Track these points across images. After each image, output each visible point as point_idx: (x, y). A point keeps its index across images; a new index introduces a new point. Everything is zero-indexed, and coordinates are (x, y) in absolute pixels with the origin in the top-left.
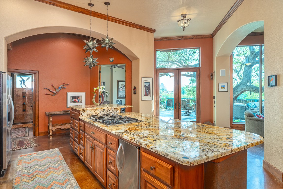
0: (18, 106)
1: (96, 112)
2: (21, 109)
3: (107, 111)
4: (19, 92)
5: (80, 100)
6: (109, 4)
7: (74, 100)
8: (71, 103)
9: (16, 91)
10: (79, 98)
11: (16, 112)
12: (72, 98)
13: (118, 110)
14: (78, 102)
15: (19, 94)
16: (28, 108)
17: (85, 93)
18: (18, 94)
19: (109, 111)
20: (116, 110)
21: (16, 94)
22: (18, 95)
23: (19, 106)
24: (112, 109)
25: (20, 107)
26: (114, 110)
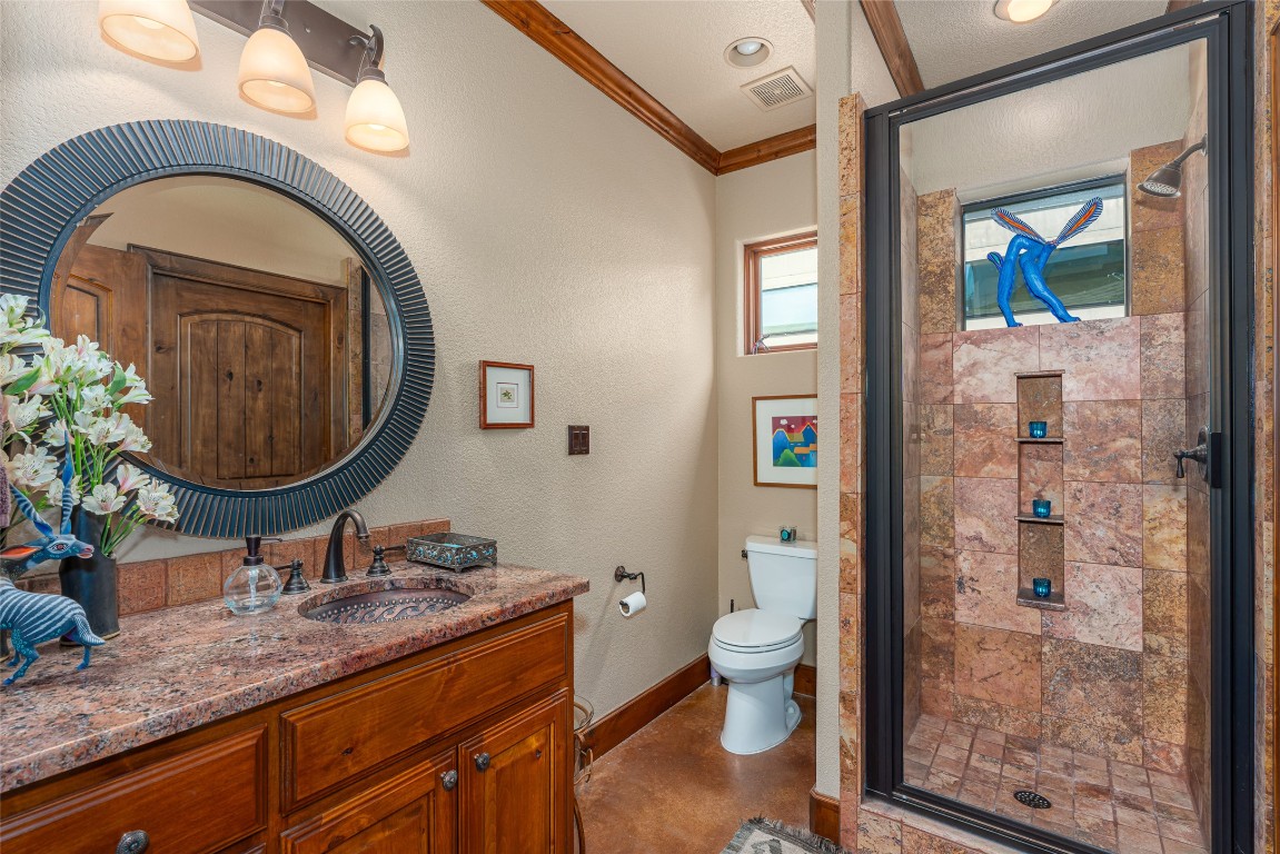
0: (979, 538)
2: (1007, 571)
4: (987, 376)
9: (957, 367)
11: (959, 598)
15: (984, 400)
16: (1092, 569)
18: (968, 403)
21: (958, 400)
22: (978, 408)
23: (985, 537)
25: (991, 549)
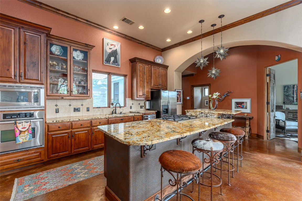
1: (196, 113)
3: (205, 114)
5: (245, 107)
6: (223, 16)
7: (238, 106)
8: (235, 108)
10: (243, 104)
12: (236, 104)
13: (215, 115)
14: (242, 108)
17: (250, 99)
19: (207, 114)
20: (213, 115)
24: (209, 113)
26: (211, 114)
